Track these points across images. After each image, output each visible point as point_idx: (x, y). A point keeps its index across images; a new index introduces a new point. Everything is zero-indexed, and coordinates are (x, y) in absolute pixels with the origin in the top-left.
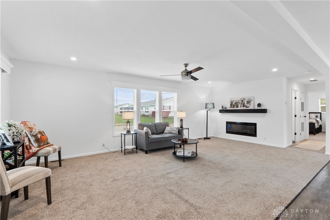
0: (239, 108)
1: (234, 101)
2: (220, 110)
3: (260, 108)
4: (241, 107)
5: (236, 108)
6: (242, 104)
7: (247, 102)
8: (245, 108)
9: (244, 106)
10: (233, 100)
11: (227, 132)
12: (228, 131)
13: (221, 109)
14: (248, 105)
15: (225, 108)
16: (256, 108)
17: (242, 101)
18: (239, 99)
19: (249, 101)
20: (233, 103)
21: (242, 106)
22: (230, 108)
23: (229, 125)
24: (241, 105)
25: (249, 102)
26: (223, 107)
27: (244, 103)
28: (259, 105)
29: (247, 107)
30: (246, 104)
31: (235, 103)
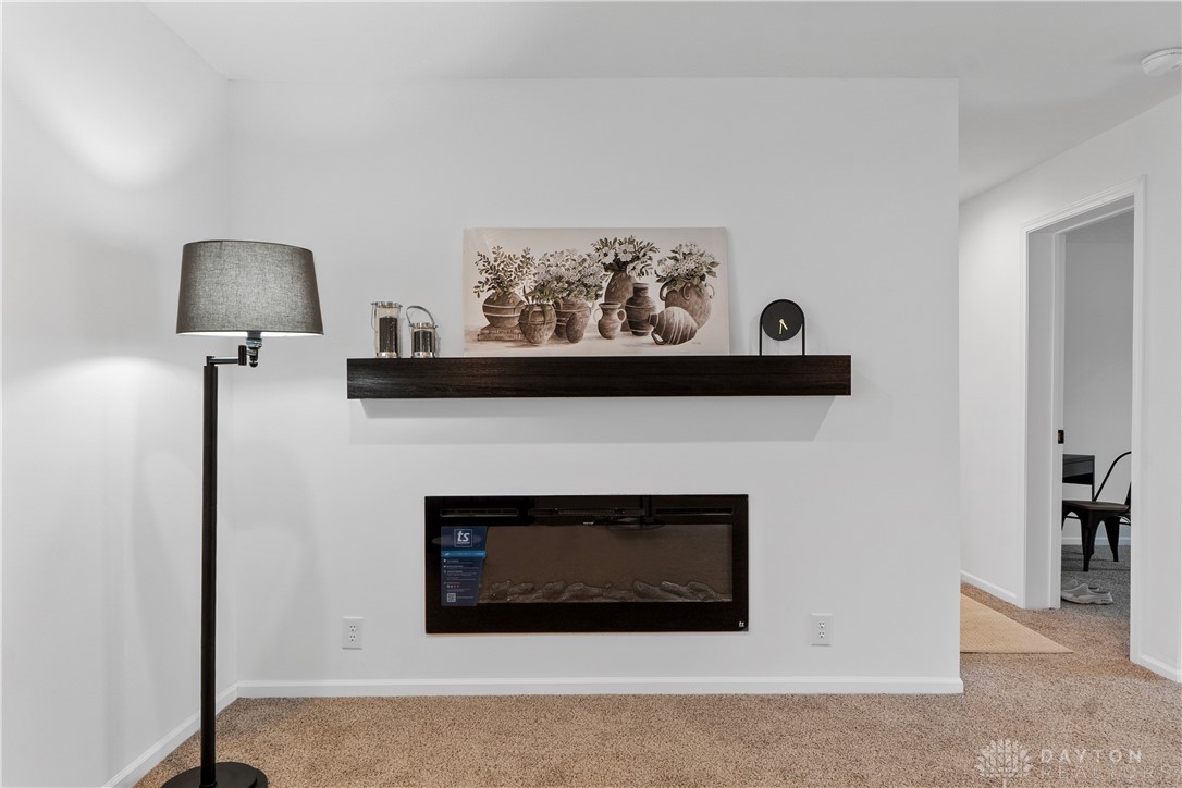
0: (589, 345)
1: (527, 260)
2: (354, 366)
3: (789, 348)
4: (604, 330)
5: (549, 348)
6: (619, 307)
7: (669, 281)
8: (645, 346)
9: (634, 326)
10: (513, 249)
11: (442, 619)
12: (452, 609)
13: (369, 349)
14: (679, 316)
15: (424, 338)
16: (749, 343)
17: (618, 267)
18: (585, 248)
19: (690, 275)
20: (518, 291)
21: (617, 321)
22: (484, 336)
23: (463, 537)
24: (606, 312)
25: (685, 285)
26: (388, 329)
27: (639, 291)
28: (783, 316)
29: (666, 334)
30: (659, 306)
31: (541, 288)
